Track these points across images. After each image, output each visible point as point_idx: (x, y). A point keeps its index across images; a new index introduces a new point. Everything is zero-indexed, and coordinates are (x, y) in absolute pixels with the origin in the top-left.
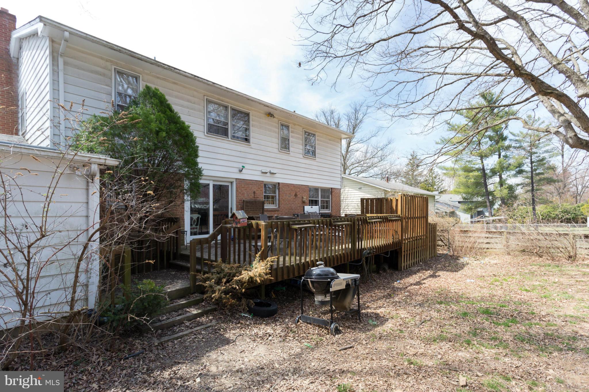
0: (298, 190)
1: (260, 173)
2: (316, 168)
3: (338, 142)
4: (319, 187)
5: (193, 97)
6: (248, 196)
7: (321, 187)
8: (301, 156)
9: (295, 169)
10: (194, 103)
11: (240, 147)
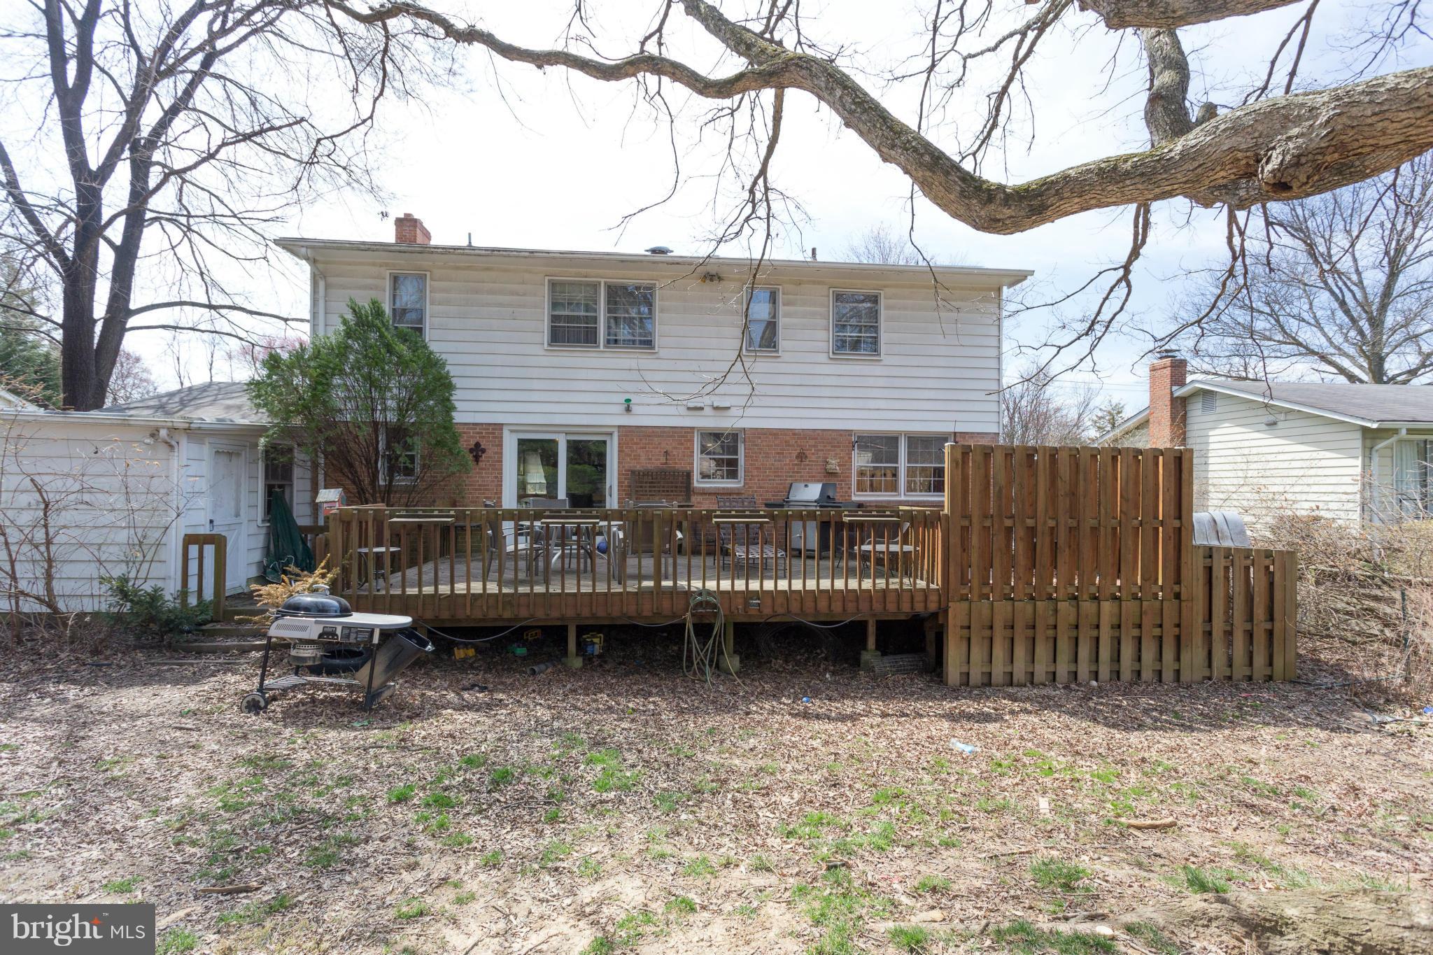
0: (812, 442)
1: (682, 410)
2: (881, 382)
3: (985, 300)
4: (900, 433)
5: (523, 283)
6: (650, 461)
7: (906, 433)
8: (823, 358)
9: (799, 391)
10: (524, 295)
11: (627, 361)
